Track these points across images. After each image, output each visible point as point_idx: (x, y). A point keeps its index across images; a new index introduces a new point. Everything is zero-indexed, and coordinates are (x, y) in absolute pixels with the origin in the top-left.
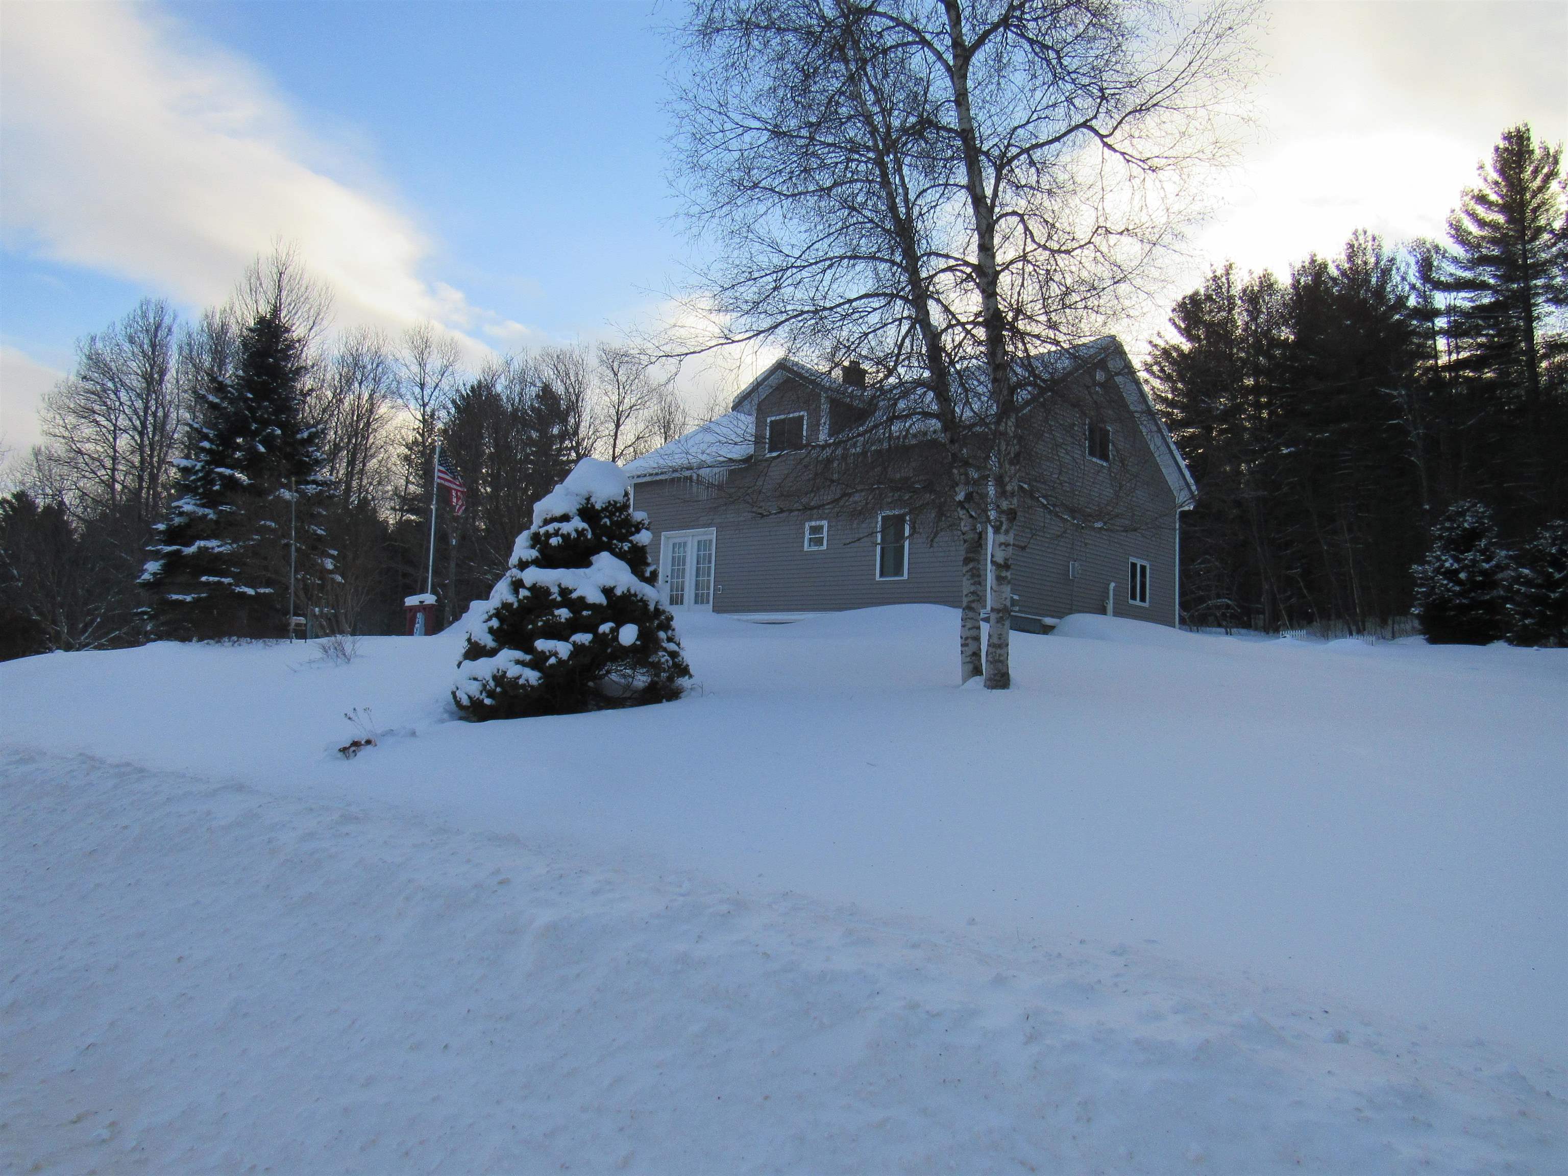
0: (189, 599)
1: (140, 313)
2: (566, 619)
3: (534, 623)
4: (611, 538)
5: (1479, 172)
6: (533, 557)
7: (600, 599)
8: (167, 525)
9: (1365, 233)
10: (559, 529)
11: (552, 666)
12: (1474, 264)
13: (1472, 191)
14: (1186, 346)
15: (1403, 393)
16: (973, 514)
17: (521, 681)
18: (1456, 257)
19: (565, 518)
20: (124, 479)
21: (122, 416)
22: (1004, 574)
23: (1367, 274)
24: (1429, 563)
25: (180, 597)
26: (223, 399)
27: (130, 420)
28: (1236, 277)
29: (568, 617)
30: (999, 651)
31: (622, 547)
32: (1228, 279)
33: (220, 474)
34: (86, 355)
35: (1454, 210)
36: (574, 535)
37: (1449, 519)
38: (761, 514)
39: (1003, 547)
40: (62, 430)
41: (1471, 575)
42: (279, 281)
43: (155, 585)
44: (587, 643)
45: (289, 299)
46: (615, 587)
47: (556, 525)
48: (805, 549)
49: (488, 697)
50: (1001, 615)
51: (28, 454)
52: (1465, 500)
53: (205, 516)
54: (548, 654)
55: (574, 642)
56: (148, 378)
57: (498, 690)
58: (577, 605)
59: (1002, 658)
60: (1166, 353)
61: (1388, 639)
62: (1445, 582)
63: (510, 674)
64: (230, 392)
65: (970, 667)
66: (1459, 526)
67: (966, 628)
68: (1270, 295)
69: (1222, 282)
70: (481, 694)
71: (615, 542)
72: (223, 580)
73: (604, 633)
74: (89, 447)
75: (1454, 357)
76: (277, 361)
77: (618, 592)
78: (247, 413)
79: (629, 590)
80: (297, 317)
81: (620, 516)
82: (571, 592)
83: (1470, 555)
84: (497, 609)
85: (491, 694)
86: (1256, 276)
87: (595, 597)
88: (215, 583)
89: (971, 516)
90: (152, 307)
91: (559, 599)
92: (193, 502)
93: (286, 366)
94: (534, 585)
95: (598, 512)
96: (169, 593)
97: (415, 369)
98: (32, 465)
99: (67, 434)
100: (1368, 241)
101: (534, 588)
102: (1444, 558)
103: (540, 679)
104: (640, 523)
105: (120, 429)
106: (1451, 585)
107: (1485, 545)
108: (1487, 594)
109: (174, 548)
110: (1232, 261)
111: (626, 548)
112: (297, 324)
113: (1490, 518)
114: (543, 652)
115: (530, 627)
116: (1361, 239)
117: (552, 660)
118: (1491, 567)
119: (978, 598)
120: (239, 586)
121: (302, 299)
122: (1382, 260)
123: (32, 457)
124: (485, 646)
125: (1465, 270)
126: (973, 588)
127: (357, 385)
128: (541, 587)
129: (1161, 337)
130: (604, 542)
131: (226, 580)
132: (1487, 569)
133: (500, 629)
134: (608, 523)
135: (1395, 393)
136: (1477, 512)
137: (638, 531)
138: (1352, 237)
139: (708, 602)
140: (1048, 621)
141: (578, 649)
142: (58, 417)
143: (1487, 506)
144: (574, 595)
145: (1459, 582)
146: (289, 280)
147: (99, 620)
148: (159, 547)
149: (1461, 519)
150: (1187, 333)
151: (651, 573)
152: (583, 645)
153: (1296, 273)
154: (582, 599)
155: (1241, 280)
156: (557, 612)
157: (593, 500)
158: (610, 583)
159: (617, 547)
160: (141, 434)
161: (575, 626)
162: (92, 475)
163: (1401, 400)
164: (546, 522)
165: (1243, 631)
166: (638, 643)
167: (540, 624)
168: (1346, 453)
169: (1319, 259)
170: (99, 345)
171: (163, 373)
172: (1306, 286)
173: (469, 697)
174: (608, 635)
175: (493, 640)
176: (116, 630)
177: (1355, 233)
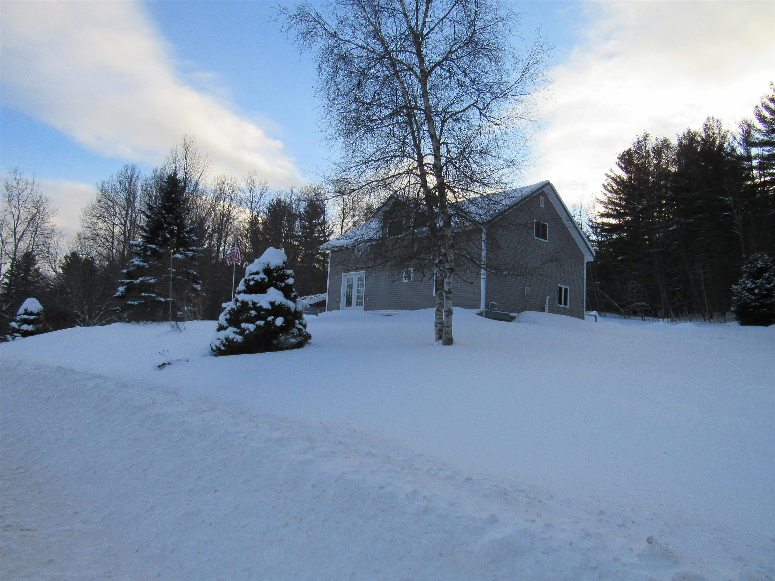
0: (136, 303)
1: (124, 170)
2: (254, 315)
3: (242, 316)
4: (277, 281)
5: (771, 87)
6: (243, 289)
7: (269, 307)
8: (127, 270)
9: (713, 118)
10: (254, 278)
11: (247, 334)
12: (770, 133)
13: (768, 96)
14: (625, 176)
15: (731, 199)
16: (442, 269)
17: (235, 340)
18: (760, 130)
19: (257, 273)
20: (118, 247)
21: (116, 218)
22: (448, 296)
23: (715, 139)
24: (740, 285)
25: (132, 303)
26: (152, 213)
27: (120, 220)
28: (649, 141)
29: (255, 314)
30: (447, 329)
31: (281, 285)
32: (645, 142)
33: (150, 248)
34: (100, 190)
35: (758, 106)
36: (260, 280)
37: (751, 263)
38: (348, 269)
39: (448, 284)
40: (90, 225)
41: (761, 291)
42: (186, 155)
43: (123, 297)
44: (262, 325)
45: (190, 164)
46: (275, 302)
47: (253, 276)
48: (404, 281)
49: (223, 346)
50: (448, 313)
51: (75, 236)
52: (758, 253)
53: (143, 266)
54: (246, 329)
55: (257, 324)
56: (128, 201)
57: (227, 343)
58: (259, 309)
59: (449, 332)
60: (614, 180)
61: (722, 323)
62: (747, 294)
63: (230, 337)
64: (155, 210)
65: (438, 335)
66: (755, 266)
67: (437, 319)
68: (667, 150)
69: (642, 144)
70: (221, 345)
71: (278, 283)
72: (151, 295)
73: (269, 321)
74: (102, 232)
75: (763, 179)
76: (176, 196)
77: (277, 304)
78: (162, 220)
79: (281, 303)
80: (194, 171)
81: (281, 272)
82: (257, 304)
83: (759, 281)
84: (229, 311)
85: (224, 345)
86: (659, 141)
87: (266, 306)
88: (147, 296)
89: (441, 270)
90: (130, 167)
91: (252, 307)
92: (139, 260)
93: (181, 198)
94: (243, 301)
95: (272, 271)
96: (128, 301)
97: (248, 194)
98: (77, 241)
99: (92, 227)
100: (714, 123)
101: (242, 302)
102: (746, 282)
103: (242, 339)
104: (290, 275)
105: (116, 224)
106: (750, 295)
107: (768, 276)
108: (769, 300)
109: (130, 280)
110: (647, 133)
111: (283, 285)
112: (194, 175)
113: (771, 262)
114: (244, 329)
115: (241, 318)
116: (711, 122)
117: (247, 332)
118: (770, 287)
119: (441, 306)
120: (158, 297)
121: (196, 163)
122: (722, 132)
123: (77, 237)
124: (224, 326)
125: (765, 136)
126: (440, 302)
127: (222, 202)
128: (245, 302)
129: (612, 172)
130: (273, 283)
131: (152, 295)
132: (768, 288)
133: (230, 319)
134: (276, 275)
135: (727, 199)
136: (764, 259)
137: (288, 278)
138: (707, 121)
139: (362, 305)
140: (513, 314)
141: (258, 327)
142: (88, 219)
143: (770, 255)
144: (258, 305)
145: (755, 294)
146: (190, 155)
147: (102, 312)
148: (124, 280)
149: (756, 263)
150: (626, 170)
151: (294, 295)
152: (260, 325)
153: (680, 139)
154: (261, 307)
155: (651, 144)
156: (251, 312)
157: (270, 265)
158: (273, 300)
159: (279, 285)
160: (125, 226)
161: (258, 317)
162: (103, 245)
163: (730, 202)
164: (250, 275)
165: (651, 318)
166: (284, 325)
167: (244, 317)
168: (703, 229)
169: (692, 131)
170: (106, 186)
171: (134, 198)
172: (685, 145)
173: (216, 346)
174: (271, 321)
175: (227, 323)
176: (110, 317)
177: (708, 119)
